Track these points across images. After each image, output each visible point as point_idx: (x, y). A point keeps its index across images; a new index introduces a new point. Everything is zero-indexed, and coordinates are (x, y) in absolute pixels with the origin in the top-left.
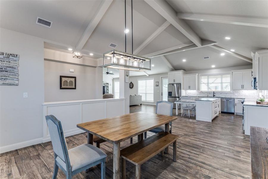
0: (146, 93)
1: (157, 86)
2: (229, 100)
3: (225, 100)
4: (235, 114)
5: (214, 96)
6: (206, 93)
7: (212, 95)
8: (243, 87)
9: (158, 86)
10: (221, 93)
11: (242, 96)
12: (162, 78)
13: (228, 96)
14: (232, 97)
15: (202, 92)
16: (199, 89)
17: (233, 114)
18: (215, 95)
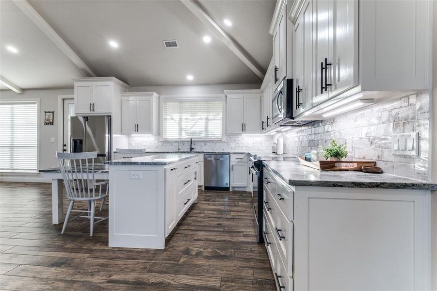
0: (12, 147)
1: (49, 126)
2: (221, 159)
3: (212, 159)
4: (231, 190)
5: (192, 149)
6: (176, 142)
7: (187, 148)
8: (244, 128)
9: (52, 123)
10: (205, 142)
11: (242, 147)
12: (66, 102)
13: (218, 149)
14: (225, 151)
15: (167, 142)
16: (159, 133)
17: (227, 189)
18: (193, 147)
